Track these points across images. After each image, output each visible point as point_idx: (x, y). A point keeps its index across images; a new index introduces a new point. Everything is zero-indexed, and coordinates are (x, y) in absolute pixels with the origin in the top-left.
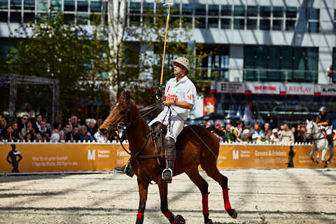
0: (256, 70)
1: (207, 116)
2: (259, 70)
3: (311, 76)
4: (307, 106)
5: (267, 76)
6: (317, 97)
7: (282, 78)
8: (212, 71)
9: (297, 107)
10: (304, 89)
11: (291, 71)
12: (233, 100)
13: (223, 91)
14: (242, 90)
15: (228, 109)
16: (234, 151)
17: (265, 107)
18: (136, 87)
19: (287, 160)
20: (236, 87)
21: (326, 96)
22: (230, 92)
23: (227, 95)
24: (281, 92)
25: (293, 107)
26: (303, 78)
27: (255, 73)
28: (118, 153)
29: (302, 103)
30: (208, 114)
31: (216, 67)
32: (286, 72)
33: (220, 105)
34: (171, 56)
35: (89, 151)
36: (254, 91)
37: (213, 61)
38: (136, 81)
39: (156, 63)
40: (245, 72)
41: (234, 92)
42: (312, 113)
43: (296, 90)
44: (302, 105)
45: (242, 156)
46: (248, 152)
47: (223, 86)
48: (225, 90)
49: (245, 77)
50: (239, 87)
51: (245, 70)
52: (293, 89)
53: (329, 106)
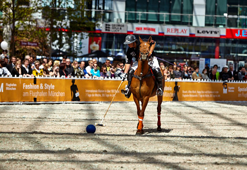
0: (137, 12)
1: (92, 53)
2: (140, 13)
3: (188, 19)
4: (183, 46)
5: (147, 18)
6: (192, 38)
7: (161, 20)
8: (96, 12)
9: (174, 47)
10: (180, 31)
11: (168, 14)
13: (107, 31)
14: (124, 31)
15: (111, 48)
18: (29, 26)
19: (172, 95)
20: (119, 27)
22: (113, 32)
23: (110, 35)
24: (159, 33)
25: (169, 47)
26: (180, 20)
27: (136, 14)
28: (24, 86)
29: (178, 43)
31: (99, 9)
32: (164, 15)
33: (103, 45)
37: (97, 4)
38: (30, 21)
39: (48, 4)
40: (127, 14)
41: (118, 32)
42: (187, 53)
43: (174, 31)
44: (179, 45)
47: (108, 26)
48: (109, 30)
49: (127, 19)
50: (122, 28)
51: (127, 12)
52: (170, 31)
53: (202, 46)
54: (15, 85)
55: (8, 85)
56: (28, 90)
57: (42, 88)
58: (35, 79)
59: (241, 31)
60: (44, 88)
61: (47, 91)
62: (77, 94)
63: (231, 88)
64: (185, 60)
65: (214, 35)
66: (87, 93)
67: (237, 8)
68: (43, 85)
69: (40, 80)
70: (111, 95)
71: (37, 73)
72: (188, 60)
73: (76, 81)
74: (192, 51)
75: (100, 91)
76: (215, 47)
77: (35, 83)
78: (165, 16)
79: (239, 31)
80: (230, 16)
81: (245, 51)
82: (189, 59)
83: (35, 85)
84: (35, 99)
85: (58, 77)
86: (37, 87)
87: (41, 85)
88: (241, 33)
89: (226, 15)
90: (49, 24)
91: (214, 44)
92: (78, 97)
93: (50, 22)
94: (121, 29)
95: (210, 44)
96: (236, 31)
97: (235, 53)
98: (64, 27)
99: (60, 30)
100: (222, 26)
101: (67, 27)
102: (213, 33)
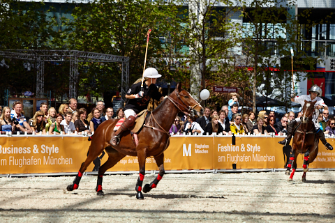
8: (316, 43)
13: (333, 70)
18: (225, 65)
28: (219, 148)
31: (322, 38)
35: (184, 146)
38: (226, 58)
39: (251, 34)
47: (334, 63)
54: (207, 146)
55: (198, 147)
56: (224, 154)
57: (244, 150)
58: (234, 138)
60: (246, 150)
61: (251, 153)
68: (245, 146)
69: (241, 138)
71: (236, 130)
75: (324, 154)
77: (234, 143)
83: (234, 146)
84: (234, 166)
85: (266, 135)
86: (236, 148)
87: (243, 145)
90: (252, 62)
93: (253, 60)
98: (273, 65)
99: (267, 70)
101: (277, 65)
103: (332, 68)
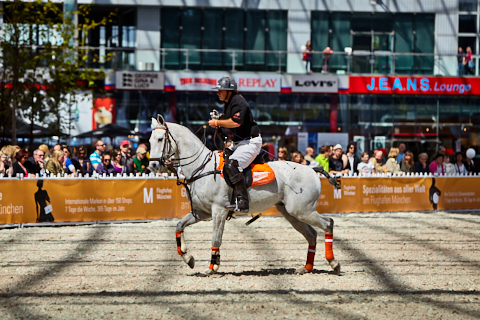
0: (182, 50)
1: (99, 129)
2: (186, 51)
3: (276, 61)
4: (269, 111)
5: (201, 60)
6: (286, 96)
7: (228, 64)
8: (107, 52)
10: (263, 82)
11: (242, 51)
12: (144, 102)
13: (126, 87)
14: (158, 85)
15: (135, 119)
16: (145, 190)
17: (200, 114)
20: (149, 79)
21: (300, 93)
22: (138, 88)
23: (134, 94)
26: (263, 63)
27: (180, 56)
29: (261, 105)
30: (101, 126)
31: (113, 45)
32: (233, 53)
33: (121, 111)
34: (34, 26)
36: (179, 87)
37: (109, 36)
39: (8, 38)
40: (164, 54)
41: (146, 88)
42: (277, 123)
43: (251, 83)
44: (261, 110)
45: (159, 197)
46: (170, 191)
47: (127, 78)
48: (129, 85)
49: (164, 63)
50: (154, 80)
51: (164, 50)
52: (245, 83)
53: (306, 110)
59: (377, 79)
62: (48, 209)
63: (348, 188)
64: (274, 137)
65: (326, 89)
66: (68, 205)
67: (370, 38)
70: (115, 209)
72: (279, 138)
73: (45, 184)
74: (288, 120)
75: (93, 201)
76: (330, 111)
78: (233, 55)
79: (373, 80)
80: (357, 53)
81: (386, 117)
82: (283, 134)
85: (10, 177)
88: (377, 84)
89: (348, 50)
90: (11, 76)
91: (328, 106)
92: (50, 214)
93: (12, 73)
94: (152, 81)
95: (320, 107)
96: (368, 80)
97: (366, 121)
98: (39, 80)
99: (33, 87)
100: (343, 72)
101: (45, 81)
102: (325, 85)
103: (125, 85)
